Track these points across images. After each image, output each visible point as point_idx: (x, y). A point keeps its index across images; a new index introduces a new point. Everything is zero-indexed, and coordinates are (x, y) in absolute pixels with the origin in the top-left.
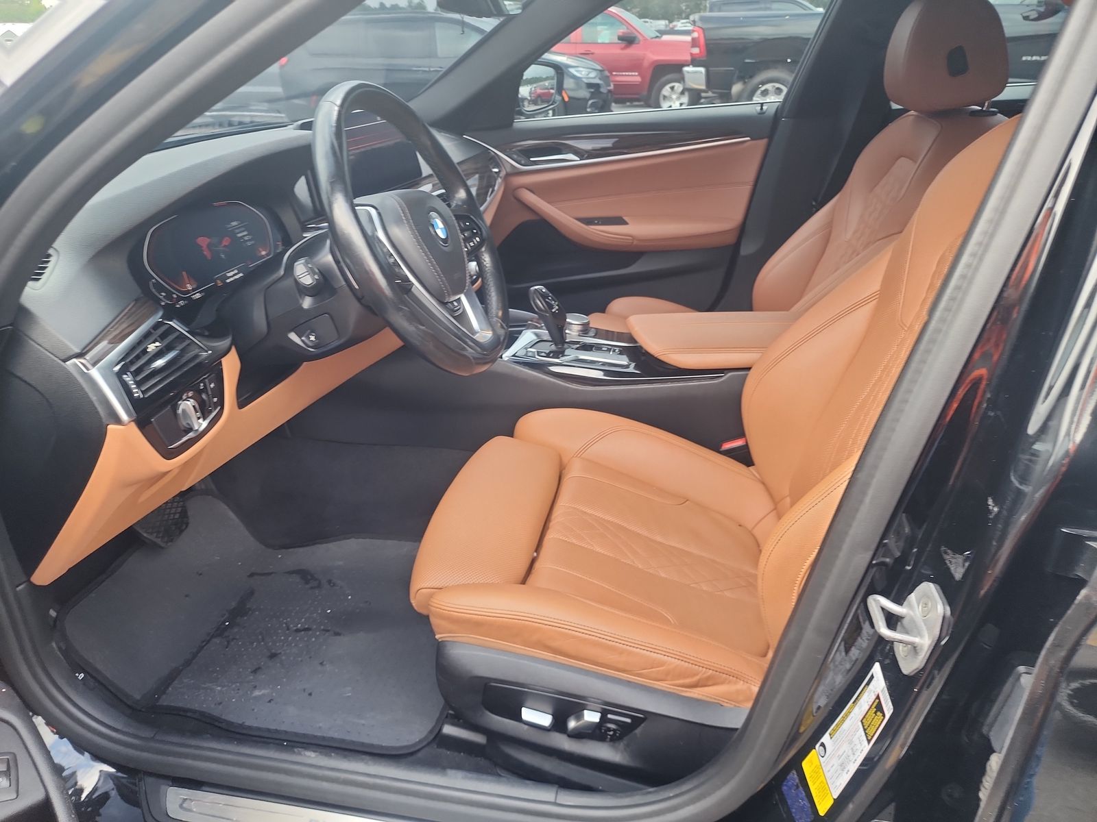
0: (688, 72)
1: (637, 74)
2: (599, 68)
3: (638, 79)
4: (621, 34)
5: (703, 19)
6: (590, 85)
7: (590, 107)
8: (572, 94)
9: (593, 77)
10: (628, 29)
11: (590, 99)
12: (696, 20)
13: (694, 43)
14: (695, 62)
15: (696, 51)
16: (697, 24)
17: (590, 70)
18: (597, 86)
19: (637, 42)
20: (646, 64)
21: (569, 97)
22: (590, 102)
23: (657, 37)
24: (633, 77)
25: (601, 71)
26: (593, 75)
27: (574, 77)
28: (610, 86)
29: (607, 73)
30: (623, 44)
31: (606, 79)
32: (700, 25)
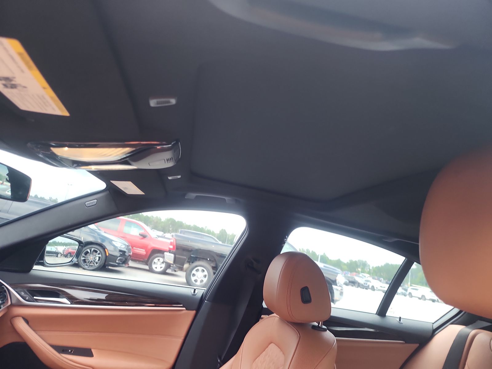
0: (166, 255)
1: (144, 250)
2: (127, 244)
3: (145, 253)
4: (141, 233)
5: (176, 236)
6: (120, 251)
7: (118, 260)
8: (111, 253)
9: (123, 248)
10: (144, 231)
11: (119, 257)
12: (174, 235)
13: (171, 244)
14: (170, 251)
15: (171, 247)
16: (174, 237)
17: (122, 244)
18: (124, 252)
19: (147, 237)
20: (149, 247)
21: (109, 254)
22: (119, 258)
23: (156, 238)
24: (142, 252)
25: (128, 246)
26: (123, 246)
27: (114, 246)
28: (130, 253)
29: (130, 247)
30: (142, 237)
31: (129, 250)
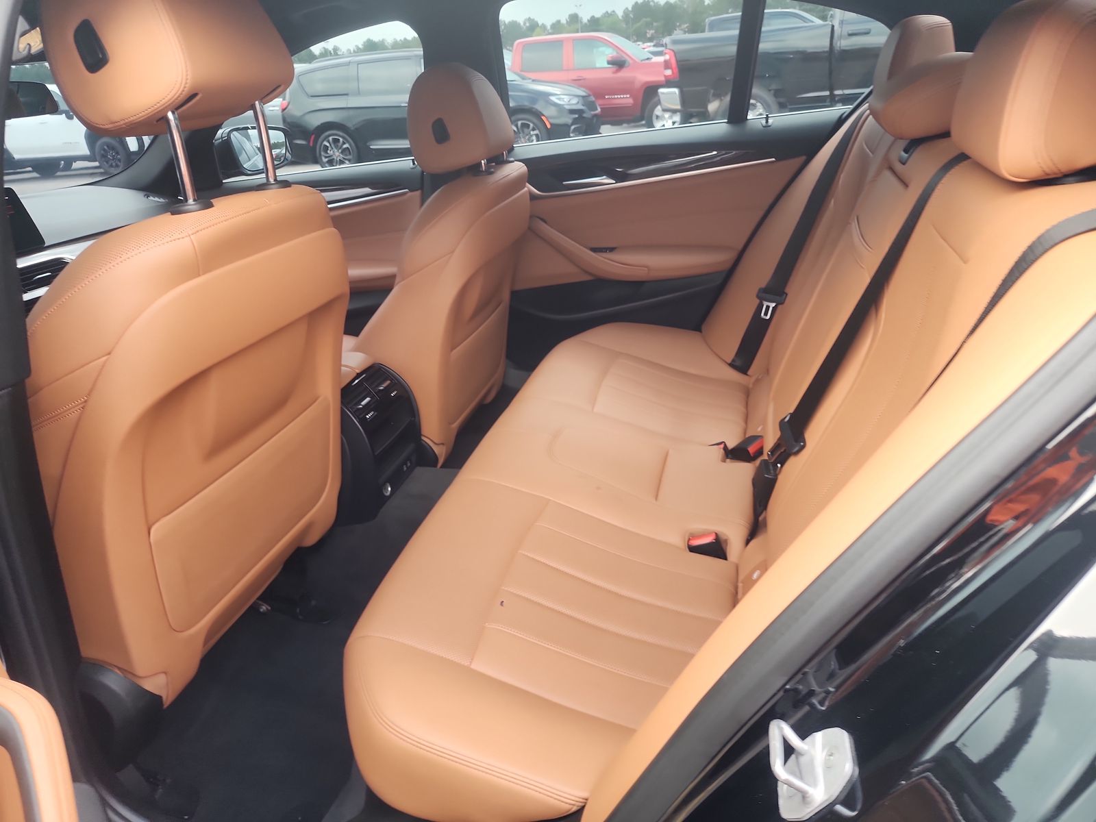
0: (663, 93)
1: (628, 96)
2: (584, 94)
3: (630, 101)
4: (610, 59)
5: (675, 42)
6: (572, 112)
7: (572, 133)
8: (553, 121)
9: (575, 103)
10: (617, 53)
11: (572, 124)
12: (667, 43)
13: (667, 65)
14: (668, 83)
15: (669, 72)
16: (668, 47)
17: (571, 97)
18: (579, 112)
19: (626, 65)
20: (637, 85)
21: (551, 124)
22: (573, 127)
23: (648, 59)
24: (625, 100)
25: (583, 97)
26: (575, 101)
27: (555, 105)
28: (597, 109)
29: (592, 98)
30: (615, 68)
31: (591, 106)
32: (671, 48)
